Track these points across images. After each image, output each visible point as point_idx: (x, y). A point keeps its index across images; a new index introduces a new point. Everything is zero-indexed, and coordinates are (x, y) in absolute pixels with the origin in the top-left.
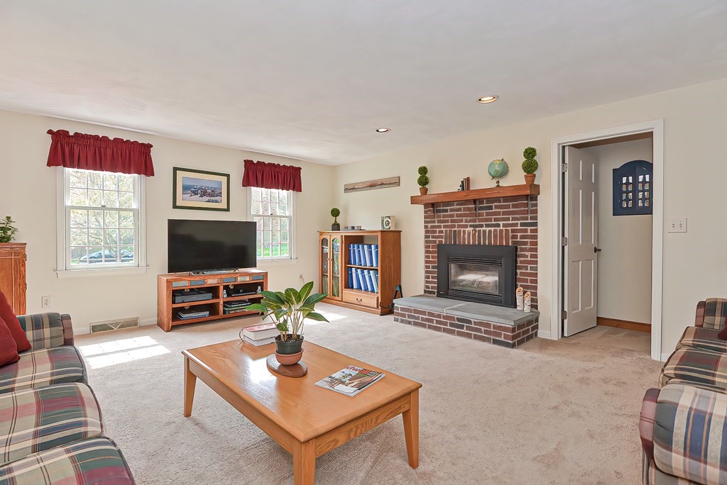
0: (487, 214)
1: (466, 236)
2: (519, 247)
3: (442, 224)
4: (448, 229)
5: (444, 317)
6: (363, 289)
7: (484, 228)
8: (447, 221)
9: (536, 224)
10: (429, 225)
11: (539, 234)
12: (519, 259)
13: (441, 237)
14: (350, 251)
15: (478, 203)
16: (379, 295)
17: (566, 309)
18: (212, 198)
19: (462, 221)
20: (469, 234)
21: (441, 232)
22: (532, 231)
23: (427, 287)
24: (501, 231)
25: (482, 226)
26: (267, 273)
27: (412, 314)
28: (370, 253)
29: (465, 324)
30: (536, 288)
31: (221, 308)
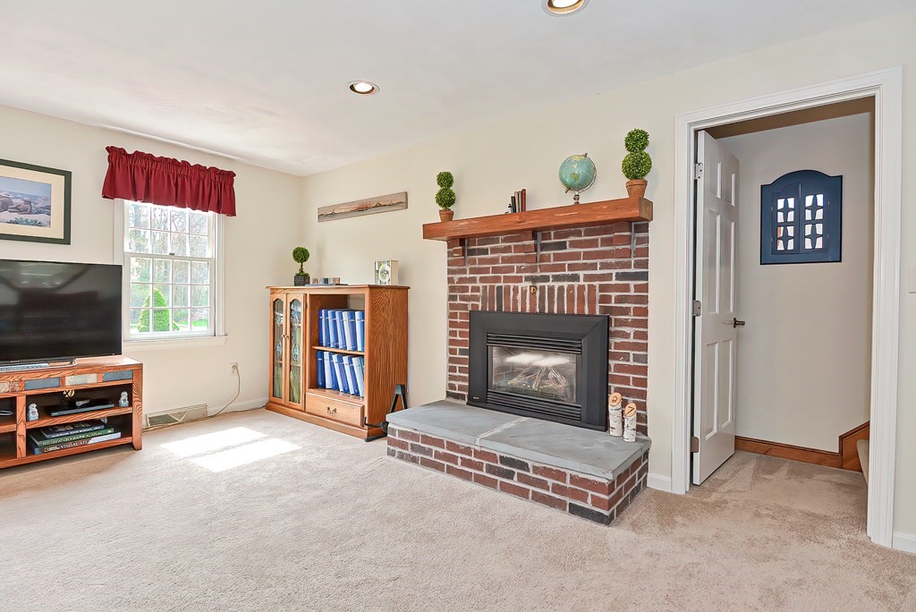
0: (557, 257)
1: (519, 297)
2: (613, 317)
3: (478, 276)
4: (488, 285)
5: (477, 454)
6: (341, 389)
7: (551, 283)
8: (486, 270)
9: (645, 276)
10: (456, 277)
11: (651, 295)
12: (613, 341)
13: (476, 298)
14: (320, 321)
15: (539, 235)
16: (365, 403)
17: (697, 434)
18: (25, 217)
19: (511, 269)
20: (524, 293)
21: (477, 289)
22: (637, 288)
23: (452, 387)
24: (581, 288)
25: (546, 279)
26: (141, 365)
27: (420, 444)
28: (353, 325)
29: (516, 471)
30: (643, 395)
31: (21, 443)
